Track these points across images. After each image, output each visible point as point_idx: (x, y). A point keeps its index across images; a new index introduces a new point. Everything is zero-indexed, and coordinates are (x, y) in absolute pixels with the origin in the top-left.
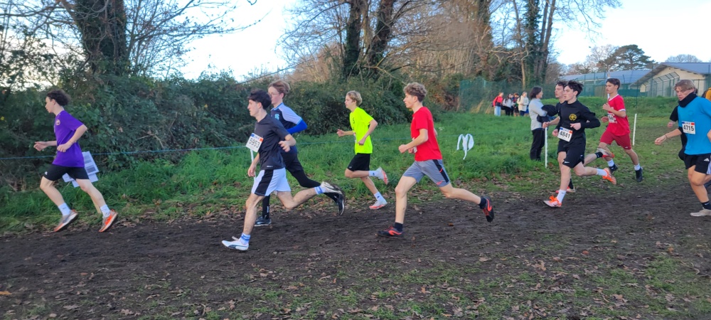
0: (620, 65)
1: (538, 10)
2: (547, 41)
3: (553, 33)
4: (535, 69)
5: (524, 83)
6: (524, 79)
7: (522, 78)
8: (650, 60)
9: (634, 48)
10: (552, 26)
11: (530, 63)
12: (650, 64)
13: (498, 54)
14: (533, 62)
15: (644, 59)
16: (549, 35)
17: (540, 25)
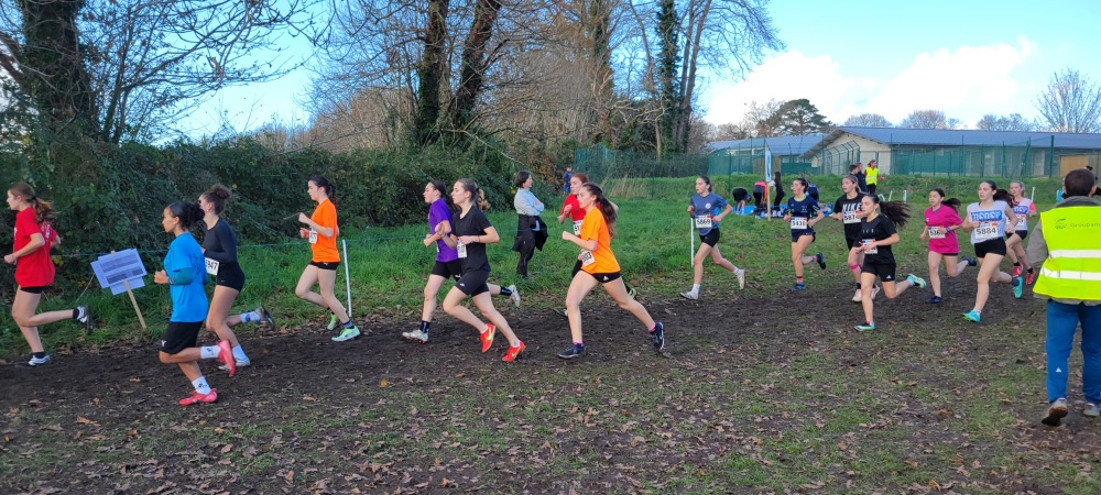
0: (787, 127)
1: (676, 50)
2: (690, 94)
3: (697, 82)
4: (674, 133)
5: (659, 151)
6: (659, 147)
7: (656, 144)
8: (826, 120)
9: (804, 103)
10: (696, 73)
11: (667, 125)
12: (825, 127)
13: (624, 110)
14: (671, 123)
15: (818, 119)
16: (692, 85)
17: (680, 71)
